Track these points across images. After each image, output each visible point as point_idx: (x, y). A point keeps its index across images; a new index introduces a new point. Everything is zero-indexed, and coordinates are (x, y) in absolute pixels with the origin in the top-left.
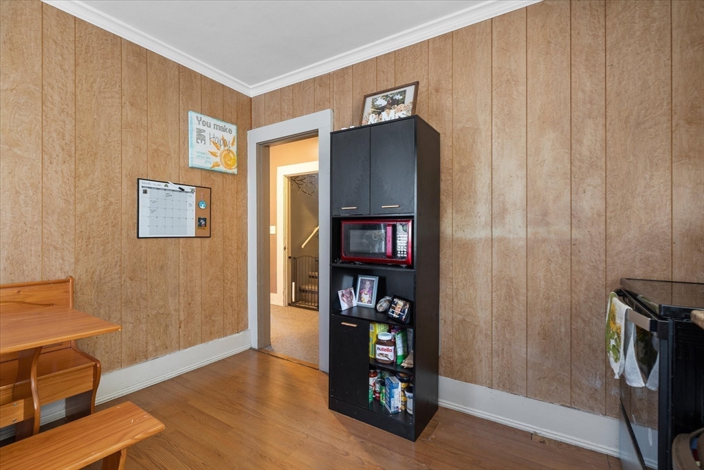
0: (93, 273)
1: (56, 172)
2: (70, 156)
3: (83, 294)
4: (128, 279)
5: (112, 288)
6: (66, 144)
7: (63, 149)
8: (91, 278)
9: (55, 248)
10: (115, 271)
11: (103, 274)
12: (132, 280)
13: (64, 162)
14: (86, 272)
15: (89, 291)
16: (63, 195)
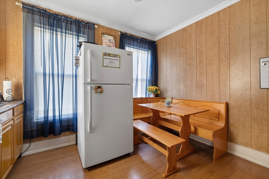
0: (237, 102)
1: (223, 66)
2: (227, 58)
3: (233, 110)
4: (255, 108)
5: (246, 111)
6: (226, 54)
7: (225, 57)
8: (236, 104)
9: (223, 92)
10: (247, 103)
11: (241, 103)
12: (257, 109)
13: (226, 61)
14: (234, 101)
15: (235, 109)
16: (225, 73)
